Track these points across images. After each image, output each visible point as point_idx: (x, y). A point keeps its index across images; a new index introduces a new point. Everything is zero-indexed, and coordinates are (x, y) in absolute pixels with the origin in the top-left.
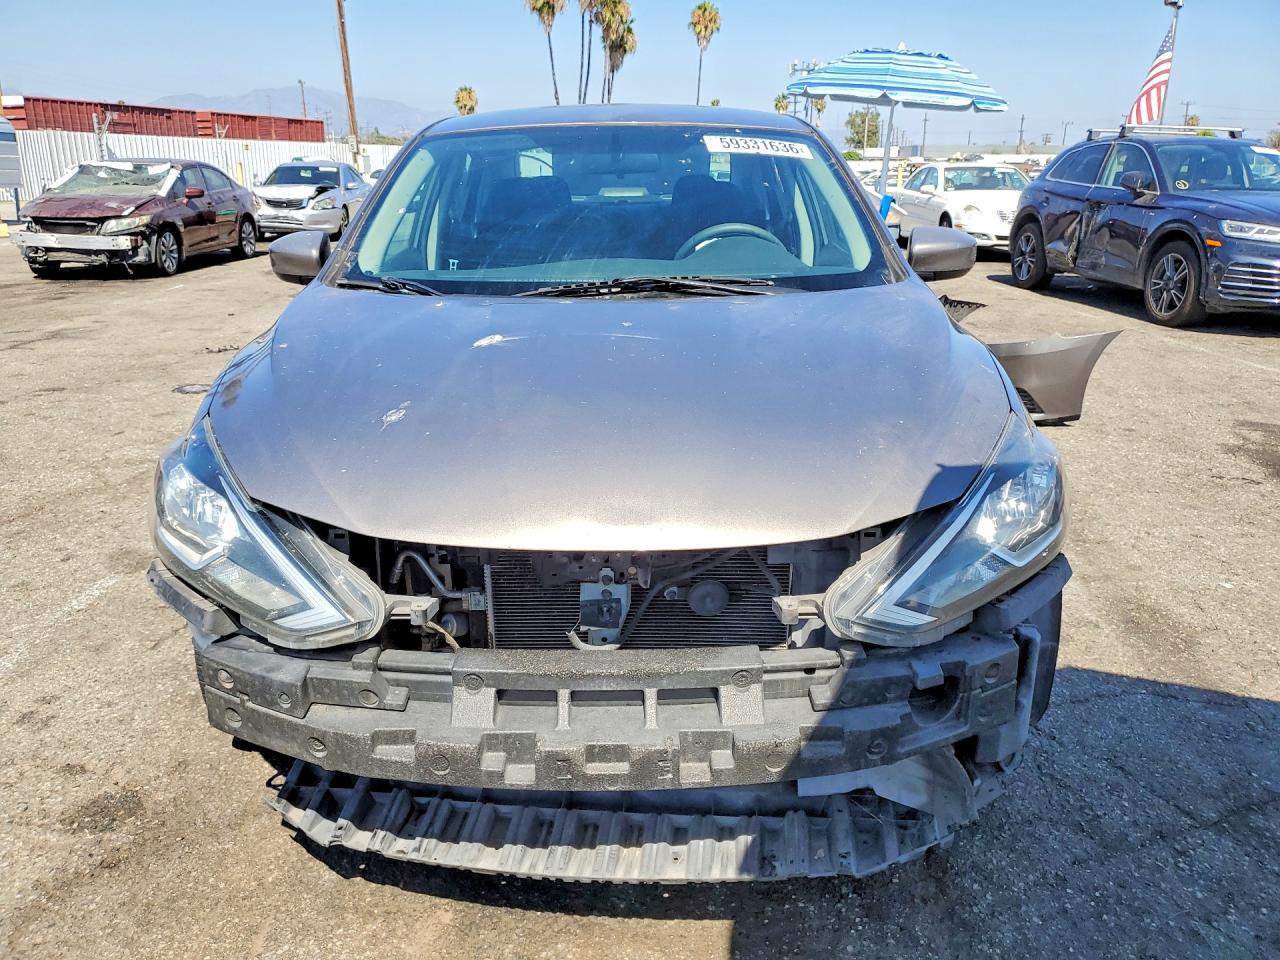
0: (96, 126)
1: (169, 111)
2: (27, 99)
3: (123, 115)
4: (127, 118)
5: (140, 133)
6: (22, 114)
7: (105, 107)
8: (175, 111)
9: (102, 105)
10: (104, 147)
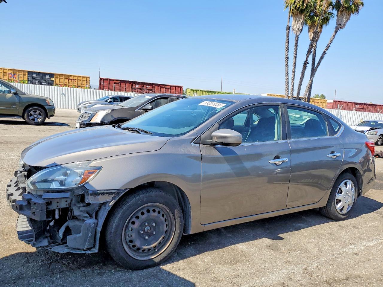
0: (338, 108)
1: (376, 105)
2: (334, 101)
3: (361, 106)
4: (362, 107)
5: (365, 111)
6: (332, 105)
7: (356, 103)
8: (378, 105)
9: (355, 103)
10: (339, 114)
